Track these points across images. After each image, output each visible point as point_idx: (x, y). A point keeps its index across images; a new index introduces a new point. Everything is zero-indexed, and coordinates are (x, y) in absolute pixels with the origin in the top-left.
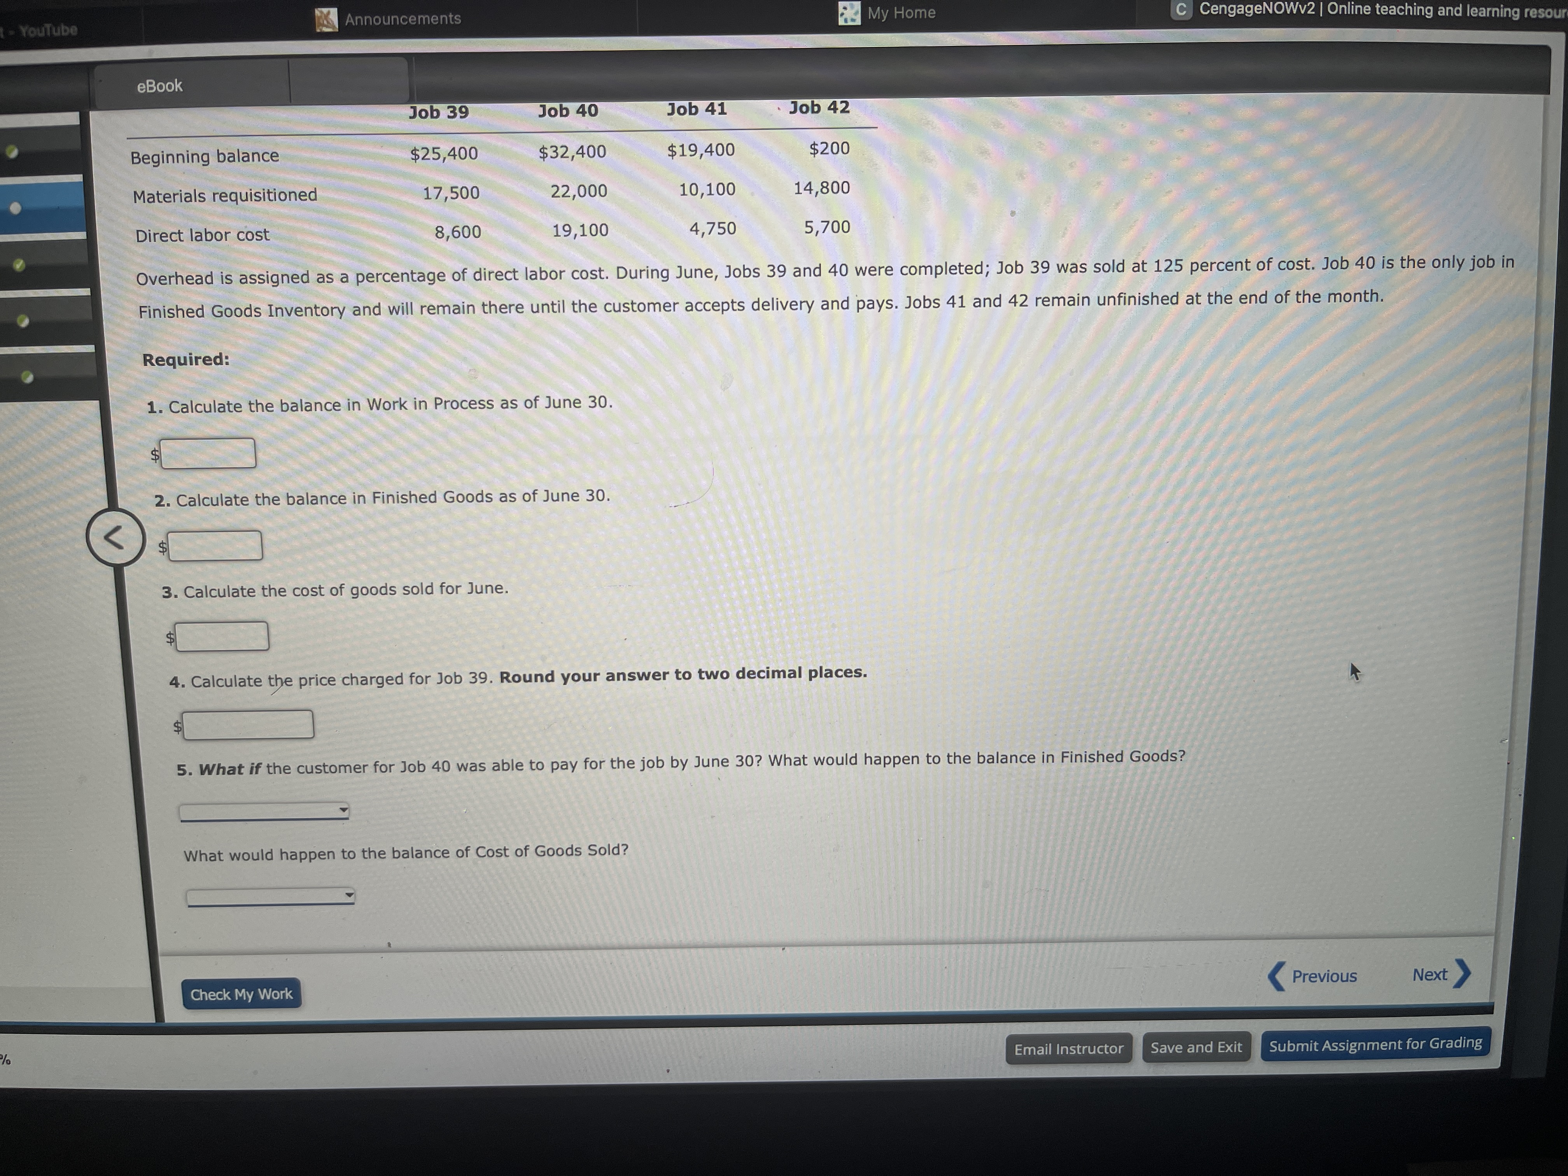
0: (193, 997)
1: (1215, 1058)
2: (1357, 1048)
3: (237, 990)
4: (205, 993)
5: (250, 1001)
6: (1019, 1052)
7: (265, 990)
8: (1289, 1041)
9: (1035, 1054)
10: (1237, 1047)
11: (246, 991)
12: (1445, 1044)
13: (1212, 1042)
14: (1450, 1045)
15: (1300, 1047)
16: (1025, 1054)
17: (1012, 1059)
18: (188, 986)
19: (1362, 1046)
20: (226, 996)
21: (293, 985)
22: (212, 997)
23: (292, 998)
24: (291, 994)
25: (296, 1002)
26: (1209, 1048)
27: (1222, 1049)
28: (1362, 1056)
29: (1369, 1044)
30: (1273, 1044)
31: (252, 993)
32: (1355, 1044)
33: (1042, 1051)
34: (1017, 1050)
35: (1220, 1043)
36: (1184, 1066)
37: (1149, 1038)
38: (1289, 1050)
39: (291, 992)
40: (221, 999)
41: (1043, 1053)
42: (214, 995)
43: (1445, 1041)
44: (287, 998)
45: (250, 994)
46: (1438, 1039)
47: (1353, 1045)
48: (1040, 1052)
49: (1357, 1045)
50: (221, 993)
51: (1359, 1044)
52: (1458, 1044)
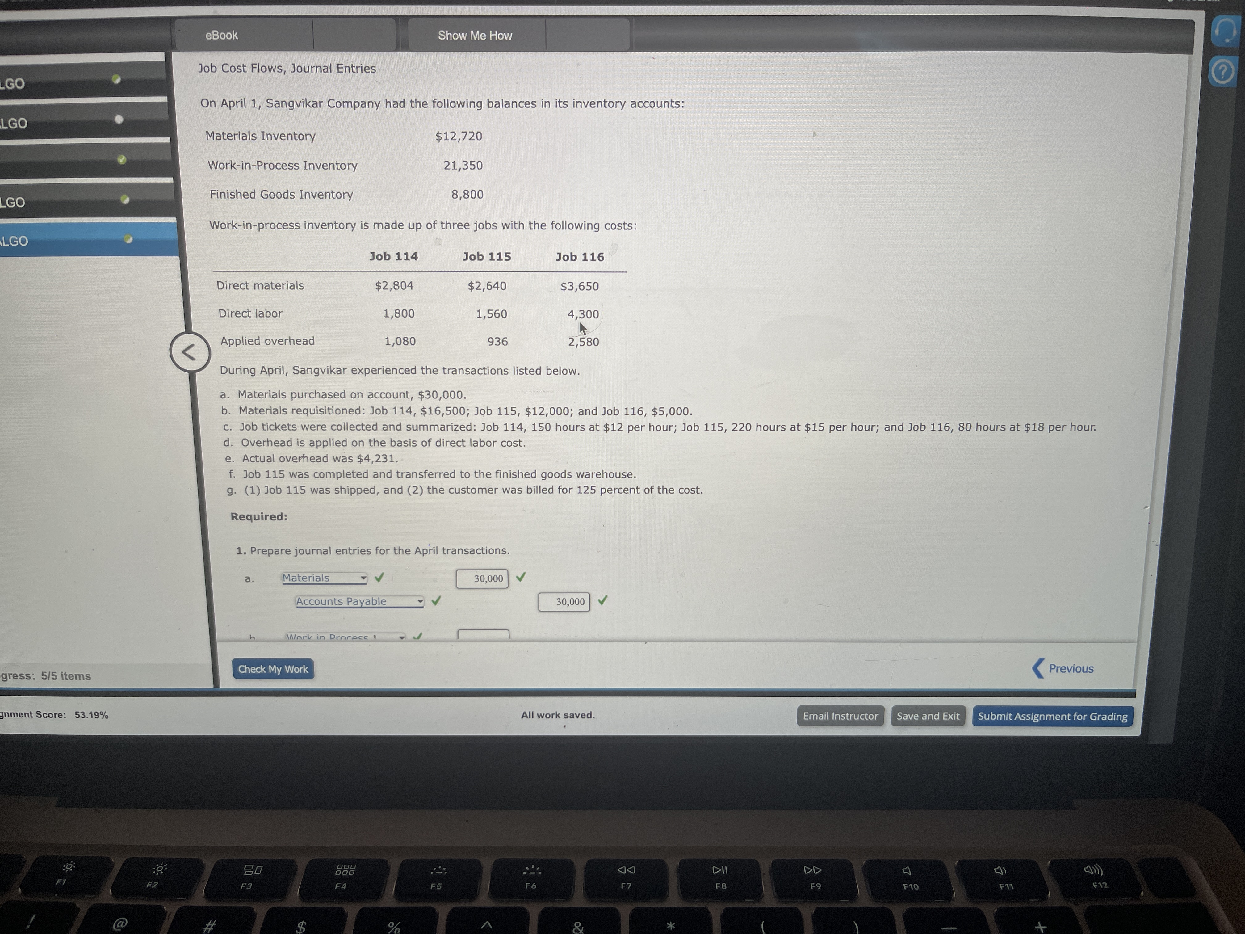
0: (240, 670)
1: (941, 723)
2: (1039, 718)
3: (270, 667)
4: (248, 668)
5: (279, 674)
6: (806, 718)
7: (289, 667)
8: (992, 713)
9: (817, 719)
10: (956, 716)
11: (277, 666)
12: (1101, 718)
13: (939, 713)
14: (1105, 718)
15: (1000, 716)
16: (810, 719)
17: (801, 722)
18: (236, 663)
19: (1042, 717)
20: (263, 670)
21: (309, 663)
22: (253, 671)
23: (307, 672)
24: (307, 670)
25: (310, 675)
26: (937, 717)
27: (945, 717)
28: (1043, 724)
29: (1047, 715)
30: (981, 714)
31: (281, 668)
32: (1038, 715)
33: (822, 717)
34: (805, 716)
35: (944, 713)
36: (919, 729)
37: (896, 710)
38: (992, 719)
39: (307, 668)
40: (260, 672)
41: (822, 719)
42: (255, 669)
43: (1101, 715)
44: (304, 672)
45: (279, 669)
46: (1096, 714)
47: (1036, 716)
48: (821, 718)
49: (1039, 716)
50: (259, 668)
51: (1041, 716)
52: (1110, 718)
